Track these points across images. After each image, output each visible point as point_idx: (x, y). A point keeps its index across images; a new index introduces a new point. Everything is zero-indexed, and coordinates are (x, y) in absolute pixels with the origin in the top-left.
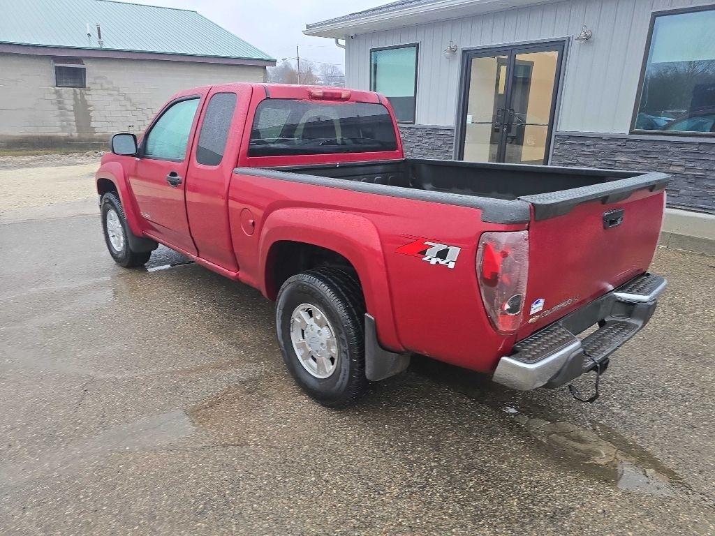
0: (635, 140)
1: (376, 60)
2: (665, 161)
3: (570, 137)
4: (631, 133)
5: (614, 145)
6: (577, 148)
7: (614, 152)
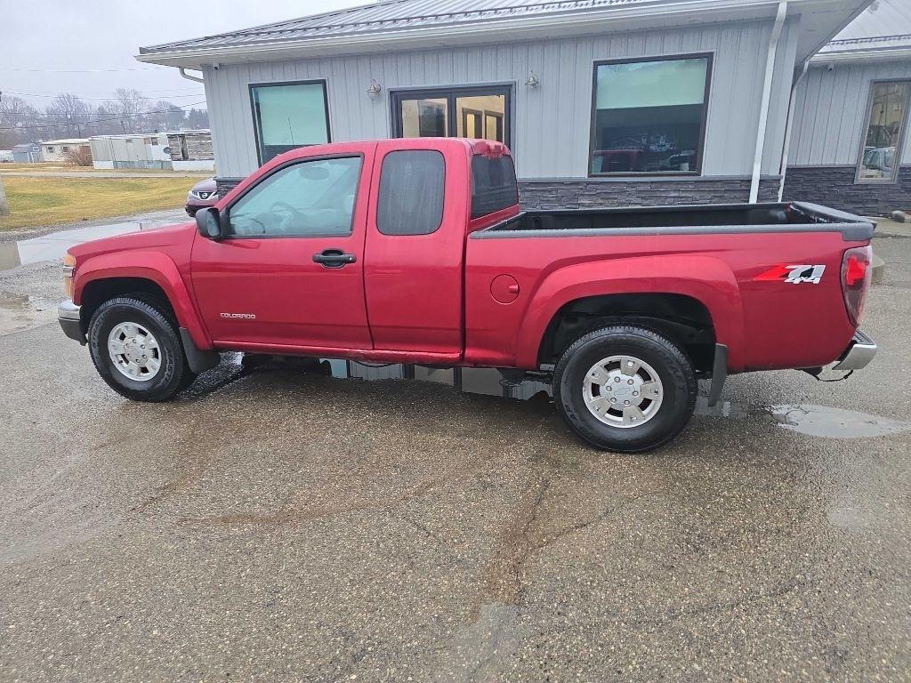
0: (595, 183)
1: (257, 99)
2: (624, 201)
3: (530, 184)
4: (589, 176)
5: (574, 189)
6: (539, 194)
7: (576, 196)
